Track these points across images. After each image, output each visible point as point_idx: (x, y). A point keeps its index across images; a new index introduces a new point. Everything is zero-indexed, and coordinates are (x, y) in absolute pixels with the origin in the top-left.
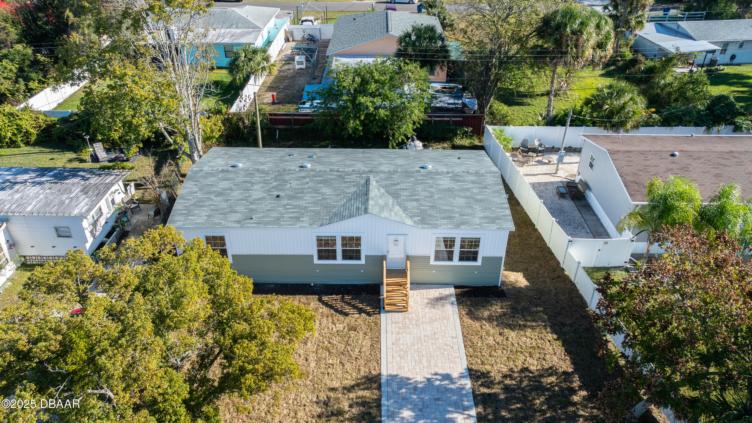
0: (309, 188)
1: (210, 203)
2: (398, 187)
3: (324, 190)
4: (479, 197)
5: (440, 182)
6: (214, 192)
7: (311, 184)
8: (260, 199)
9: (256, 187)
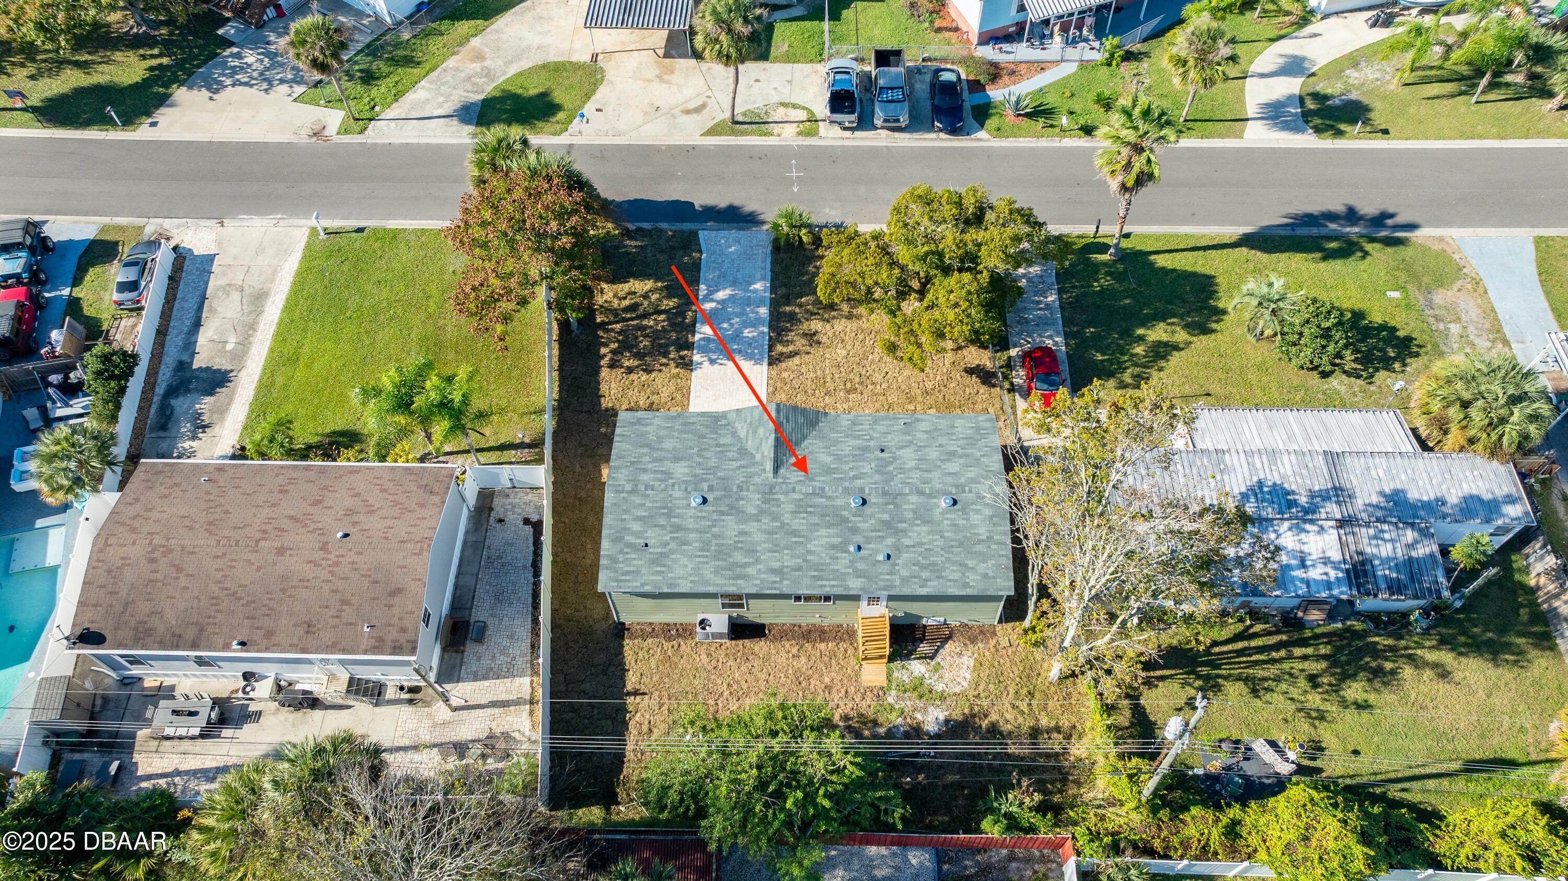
0: (847, 463)
1: (959, 443)
2: (738, 463)
3: (829, 459)
4: (645, 450)
5: (686, 470)
6: (961, 457)
7: (846, 467)
8: (902, 447)
9: (912, 464)
